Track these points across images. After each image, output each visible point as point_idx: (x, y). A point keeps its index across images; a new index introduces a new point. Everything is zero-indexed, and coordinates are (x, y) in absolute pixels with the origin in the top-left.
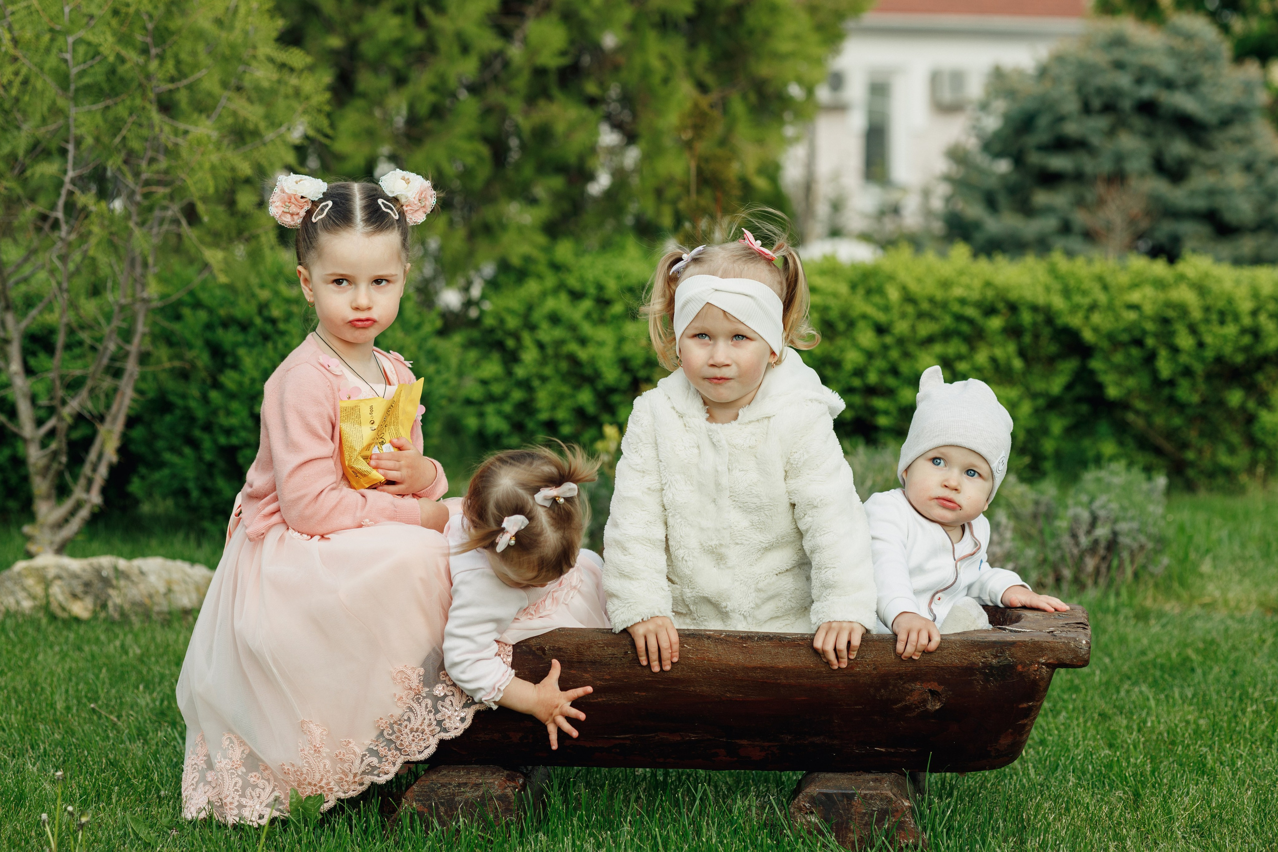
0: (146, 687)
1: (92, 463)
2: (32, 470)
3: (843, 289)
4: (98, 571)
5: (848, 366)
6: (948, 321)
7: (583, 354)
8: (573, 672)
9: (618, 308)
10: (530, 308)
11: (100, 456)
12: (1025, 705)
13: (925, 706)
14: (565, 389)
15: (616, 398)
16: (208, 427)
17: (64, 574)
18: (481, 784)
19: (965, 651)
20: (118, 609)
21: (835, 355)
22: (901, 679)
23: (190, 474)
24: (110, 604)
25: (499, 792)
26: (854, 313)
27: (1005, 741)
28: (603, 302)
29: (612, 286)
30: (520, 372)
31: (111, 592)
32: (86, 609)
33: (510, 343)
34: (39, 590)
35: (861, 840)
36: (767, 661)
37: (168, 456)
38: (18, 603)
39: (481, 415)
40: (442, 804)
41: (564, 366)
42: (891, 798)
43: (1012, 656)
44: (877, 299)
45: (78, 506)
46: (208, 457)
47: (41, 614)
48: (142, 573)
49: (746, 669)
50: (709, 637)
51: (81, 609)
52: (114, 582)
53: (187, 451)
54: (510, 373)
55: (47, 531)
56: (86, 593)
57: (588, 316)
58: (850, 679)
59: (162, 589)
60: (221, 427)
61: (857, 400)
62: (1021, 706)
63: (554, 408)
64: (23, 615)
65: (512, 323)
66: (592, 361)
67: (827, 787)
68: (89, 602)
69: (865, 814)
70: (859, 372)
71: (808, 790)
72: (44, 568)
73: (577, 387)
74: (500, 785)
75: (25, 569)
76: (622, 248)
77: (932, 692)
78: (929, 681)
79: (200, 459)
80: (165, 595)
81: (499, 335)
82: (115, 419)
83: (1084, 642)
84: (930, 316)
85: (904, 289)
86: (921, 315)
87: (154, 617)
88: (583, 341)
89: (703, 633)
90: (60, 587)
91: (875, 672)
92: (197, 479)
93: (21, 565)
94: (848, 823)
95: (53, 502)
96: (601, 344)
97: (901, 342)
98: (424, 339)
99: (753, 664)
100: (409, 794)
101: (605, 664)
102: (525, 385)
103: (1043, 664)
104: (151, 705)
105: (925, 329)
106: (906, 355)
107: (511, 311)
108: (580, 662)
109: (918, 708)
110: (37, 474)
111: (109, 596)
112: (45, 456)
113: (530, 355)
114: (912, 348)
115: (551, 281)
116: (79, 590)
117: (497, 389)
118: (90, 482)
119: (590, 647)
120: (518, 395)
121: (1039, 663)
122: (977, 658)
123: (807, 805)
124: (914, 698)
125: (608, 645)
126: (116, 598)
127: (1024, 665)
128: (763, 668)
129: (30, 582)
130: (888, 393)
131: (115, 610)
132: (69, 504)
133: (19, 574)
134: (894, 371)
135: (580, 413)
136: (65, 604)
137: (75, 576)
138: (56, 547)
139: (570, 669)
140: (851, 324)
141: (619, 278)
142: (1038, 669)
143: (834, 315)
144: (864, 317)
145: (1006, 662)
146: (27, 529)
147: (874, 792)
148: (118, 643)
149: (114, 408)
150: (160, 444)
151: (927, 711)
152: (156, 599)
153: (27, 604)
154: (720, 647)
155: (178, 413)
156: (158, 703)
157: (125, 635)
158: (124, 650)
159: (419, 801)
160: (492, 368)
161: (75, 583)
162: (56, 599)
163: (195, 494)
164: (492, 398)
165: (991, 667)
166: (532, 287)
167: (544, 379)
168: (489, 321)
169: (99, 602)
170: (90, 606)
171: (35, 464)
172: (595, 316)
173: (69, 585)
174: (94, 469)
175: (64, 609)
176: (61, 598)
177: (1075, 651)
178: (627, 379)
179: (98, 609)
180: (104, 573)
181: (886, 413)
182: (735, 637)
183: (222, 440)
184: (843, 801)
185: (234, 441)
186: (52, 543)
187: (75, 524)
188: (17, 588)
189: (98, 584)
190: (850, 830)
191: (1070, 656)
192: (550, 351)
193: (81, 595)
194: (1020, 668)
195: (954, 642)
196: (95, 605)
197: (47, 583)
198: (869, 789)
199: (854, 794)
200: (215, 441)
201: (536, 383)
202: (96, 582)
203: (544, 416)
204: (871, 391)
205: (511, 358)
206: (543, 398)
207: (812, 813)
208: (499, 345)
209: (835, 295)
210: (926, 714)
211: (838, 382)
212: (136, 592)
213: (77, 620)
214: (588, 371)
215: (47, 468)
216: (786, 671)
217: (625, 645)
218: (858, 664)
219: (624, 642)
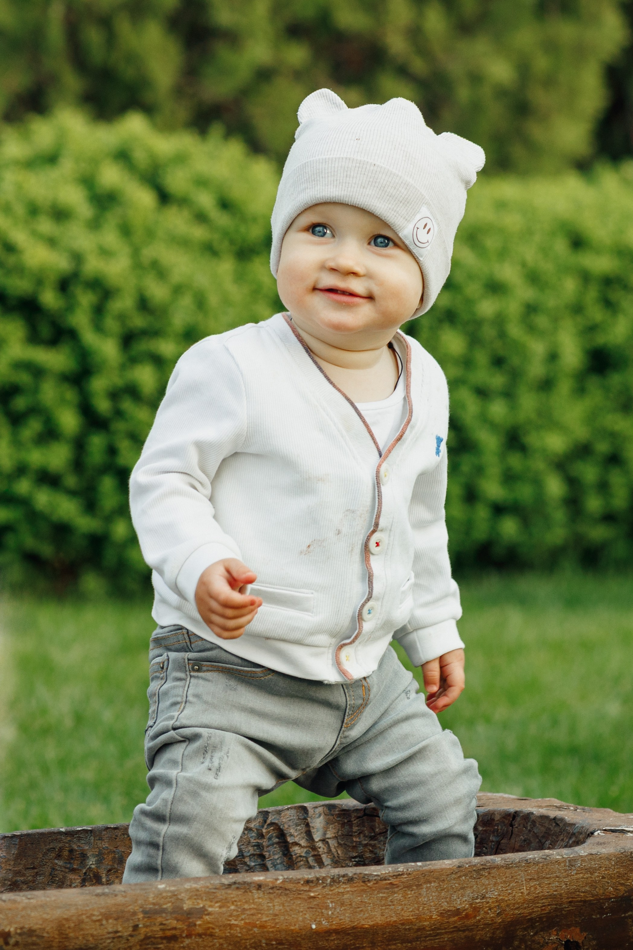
22: (533, 927)
58: (462, 935)
78: (569, 926)
125: (107, 916)
154: (276, 901)
182: (298, 883)
217: (134, 914)
218: (476, 910)
219: (131, 908)
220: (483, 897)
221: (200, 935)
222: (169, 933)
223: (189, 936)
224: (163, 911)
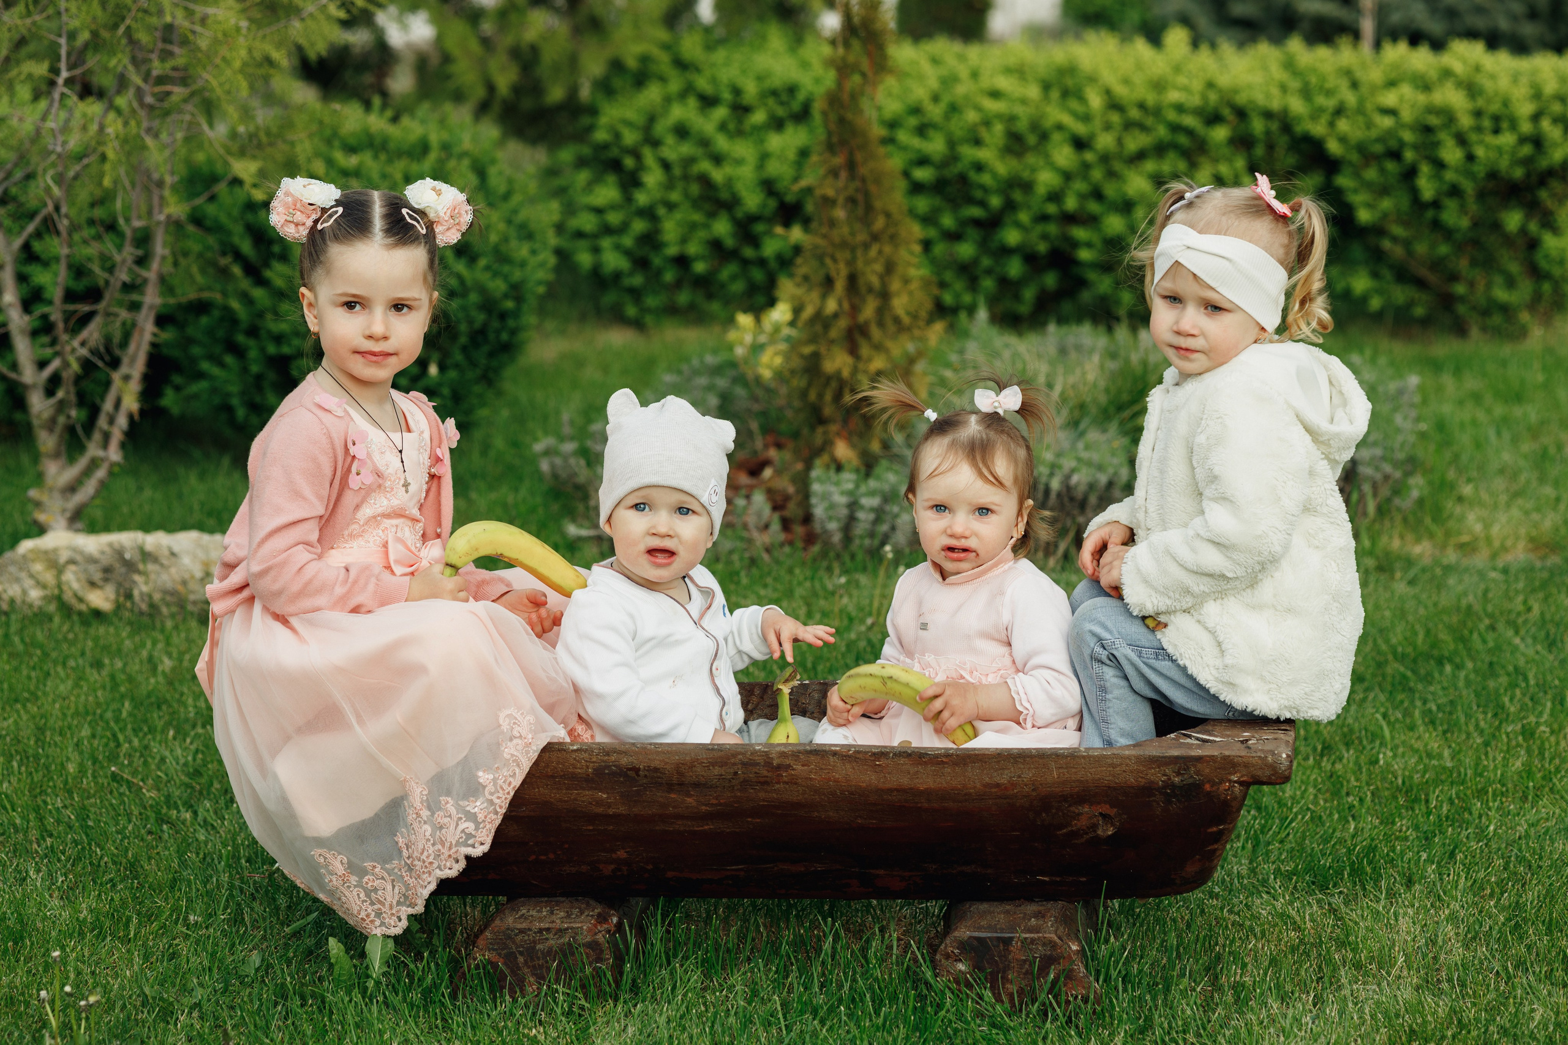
0: (178, 731)
1: (108, 414)
2: (36, 422)
3: (1033, 92)
4: (119, 553)
5: (1041, 190)
6: (1162, 132)
7: (718, 175)
8: (672, 796)
9: (759, 117)
10: (652, 119)
11: (118, 404)
12: (1215, 829)
13: (1095, 831)
14: (697, 217)
15: (759, 228)
16: (253, 332)
17: (78, 558)
18: (567, 929)
19: (1141, 768)
20: (146, 599)
21: (1026, 175)
22: (1065, 801)
23: (234, 388)
24: (136, 593)
25: (589, 939)
26: (1048, 123)
27: (1191, 869)
28: (741, 109)
29: (751, 89)
30: (642, 198)
31: (137, 578)
32: (107, 599)
33: (629, 162)
34: (49, 577)
35: (1021, 992)
36: (905, 781)
37: (205, 366)
38: (25, 592)
39: (596, 250)
40: (521, 953)
41: (695, 189)
42: (1055, 942)
43: (1198, 773)
44: (1074, 104)
45: (94, 464)
46: (255, 369)
47: (52, 608)
48: (173, 554)
49: (880, 791)
50: (835, 753)
51: (101, 599)
52: (141, 567)
53: (229, 359)
54: (629, 199)
55: (57, 495)
56: (106, 580)
57: (723, 127)
58: (1005, 801)
59: (199, 574)
60: (269, 332)
61: (1052, 229)
62: (1210, 830)
63: (684, 240)
64: (31, 606)
65: (630, 138)
66: (730, 182)
67: (980, 928)
68: (110, 591)
69: (1025, 961)
70: (1055, 197)
71: (956, 934)
72: (55, 550)
73: (712, 215)
74: (589, 930)
75: (32, 551)
76: (763, 38)
77: (1104, 816)
78: (1099, 803)
79: (245, 370)
80: (202, 580)
81: (615, 152)
82: (133, 360)
83: (1284, 756)
84: (1142, 127)
85: (1108, 92)
86: (1129, 125)
87: (190, 607)
88: (718, 159)
89: (827, 748)
90: (75, 573)
91: (1034, 794)
92: (243, 393)
93: (26, 546)
94: (1004, 972)
95: (62, 460)
96: (739, 162)
97: (1105, 158)
98: (515, 212)
99: (888, 786)
100: (481, 942)
101: (711, 787)
102: (648, 213)
103: (1235, 782)
104: (182, 761)
105: (1135, 142)
106: (1112, 174)
107: (629, 124)
108: (681, 784)
109: (1087, 833)
110: (42, 427)
111: (135, 582)
112: (52, 406)
113: (653, 178)
114: (1118, 166)
115: (675, 85)
116: (97, 576)
117: (614, 218)
118: (107, 437)
119: (692, 767)
120: (639, 226)
121: (1230, 781)
122: (1157, 776)
123: (956, 951)
124: (1083, 823)
125: (713, 764)
126: (141, 586)
127: (1213, 784)
128: (900, 790)
129: (38, 567)
130: (1091, 221)
131: (143, 600)
132: (83, 462)
133: (24, 556)
134: (1097, 194)
135: (716, 245)
136: (80, 593)
137: (91, 560)
138: (68, 515)
139: (669, 792)
140: (1044, 136)
141: (760, 78)
142: (1231, 785)
143: (1022, 126)
144: (1060, 127)
145: (1191, 781)
146: (33, 493)
147: (1036, 936)
148: (144, 654)
149: (132, 347)
150: (196, 351)
151: (1097, 837)
152: (192, 586)
153: (35, 594)
154: (848, 766)
155: (216, 313)
156: (190, 758)
157: (155, 643)
158: (152, 664)
159: (494, 950)
160: (607, 193)
161: (92, 568)
162: (70, 588)
163: (241, 413)
164: (607, 230)
165: (1173, 786)
166: (652, 94)
167: (671, 206)
168: (601, 136)
169: (122, 591)
170: (112, 596)
171: (38, 416)
172: (731, 126)
173: (85, 570)
174: (111, 421)
175: (81, 600)
176: (75, 585)
177: (1273, 767)
178: (772, 204)
179: (121, 599)
180: (127, 556)
181: (1089, 245)
182: (866, 753)
183: (272, 349)
184: (998, 946)
185: (286, 350)
186: (64, 511)
187: (89, 488)
188: (23, 575)
189: (121, 570)
190: (1008, 980)
191: (1268, 773)
192: (677, 171)
193: (100, 583)
194: (1207, 787)
195: (1129, 758)
196: (118, 594)
197: (59, 569)
198: (1030, 931)
199: (1011, 939)
200: (263, 350)
201: (661, 211)
202: (117, 565)
203: (672, 251)
204: (1070, 219)
205: (631, 182)
206: (670, 229)
207: (960, 960)
208: (615, 166)
209: (1024, 101)
210: (1097, 838)
211: (1029, 207)
212: (167, 578)
213: (97, 614)
214: (724, 195)
215: (53, 421)
216: (928, 793)
217: (734, 764)
218: (1014, 785)
219: (733, 761)
220: (1019, 777)
221: (787, 783)
222: (762, 780)
223: (778, 783)
224: (758, 764)
